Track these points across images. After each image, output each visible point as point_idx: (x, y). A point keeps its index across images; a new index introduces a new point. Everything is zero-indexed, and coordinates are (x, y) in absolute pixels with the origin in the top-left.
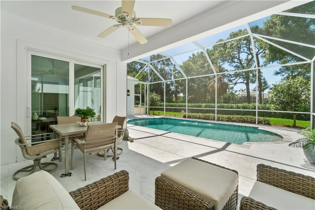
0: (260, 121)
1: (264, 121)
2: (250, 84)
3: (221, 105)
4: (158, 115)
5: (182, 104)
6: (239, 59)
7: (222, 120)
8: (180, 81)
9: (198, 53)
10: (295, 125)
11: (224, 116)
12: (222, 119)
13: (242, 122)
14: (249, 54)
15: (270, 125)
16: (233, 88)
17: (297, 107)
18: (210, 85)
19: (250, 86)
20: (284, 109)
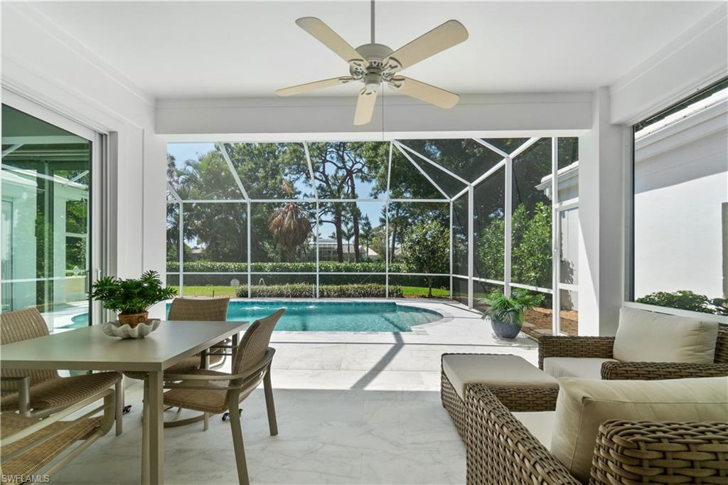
3: (306, 266)
5: (213, 264)
6: (323, 173)
7: (328, 296)
8: (194, 205)
10: (431, 295)
11: (330, 287)
12: (328, 293)
13: (364, 296)
14: (339, 168)
15: (403, 297)
18: (274, 221)
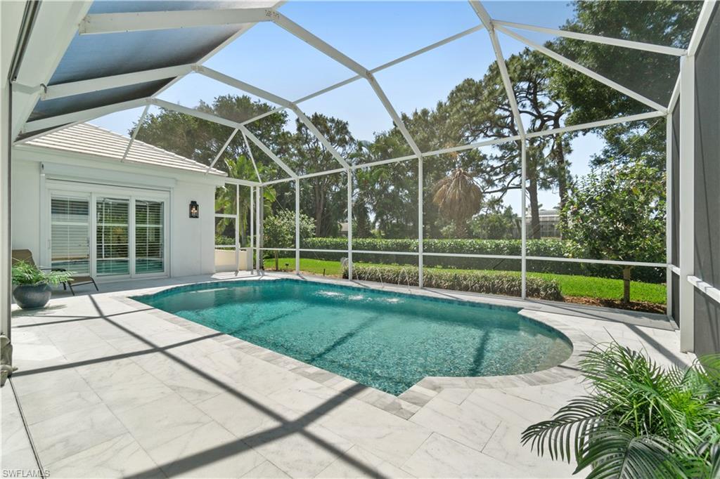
0: (535, 286)
1: (545, 290)
2: (538, 191)
4: (285, 271)
6: (512, 128)
7: (437, 286)
9: (416, 113)
10: (628, 301)
12: (436, 281)
15: (562, 299)
16: (502, 201)
17: (632, 248)
18: (439, 191)
19: (538, 196)
20: (595, 254)
